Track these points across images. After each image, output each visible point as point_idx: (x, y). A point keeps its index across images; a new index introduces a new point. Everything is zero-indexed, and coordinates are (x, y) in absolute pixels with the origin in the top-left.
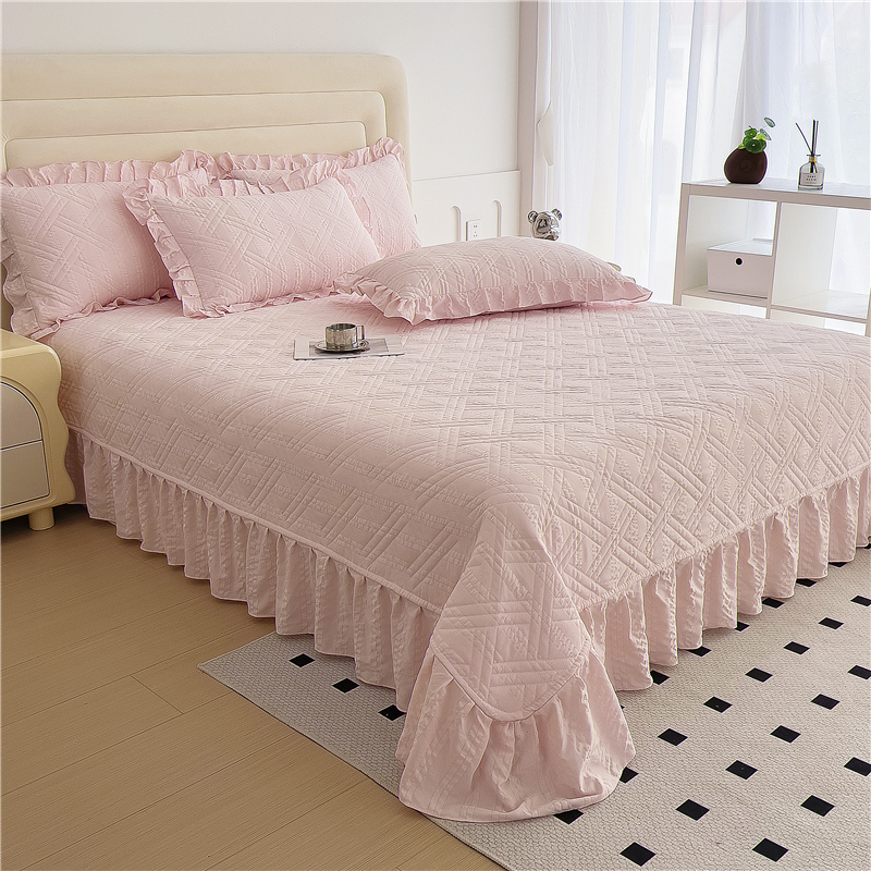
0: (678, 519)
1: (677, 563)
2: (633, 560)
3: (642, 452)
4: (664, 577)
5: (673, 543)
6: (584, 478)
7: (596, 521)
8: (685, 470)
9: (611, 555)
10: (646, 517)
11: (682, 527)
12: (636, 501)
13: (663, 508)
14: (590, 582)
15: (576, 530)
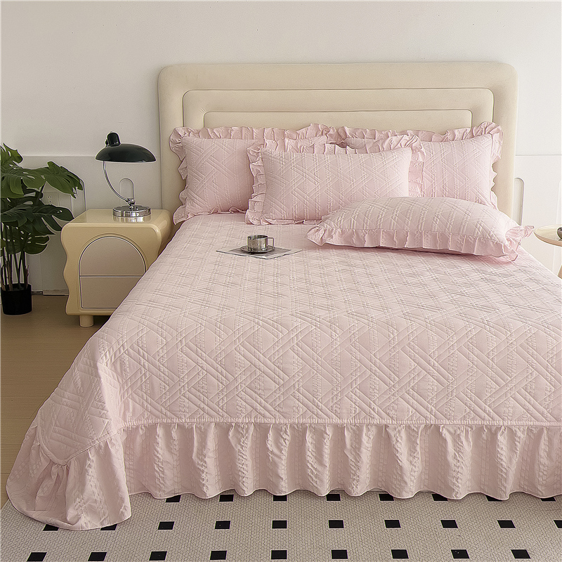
0: (255, 392)
2: (202, 405)
4: (240, 430)
5: (250, 408)
8: (263, 358)
9: (180, 395)
10: (217, 379)
11: (259, 399)
12: (207, 366)
13: (236, 379)
14: (160, 407)
15: (143, 369)
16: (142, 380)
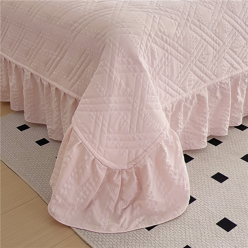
0: (234, 51)
1: (231, 78)
2: (202, 75)
3: (212, 8)
5: (229, 66)
6: (173, 21)
7: (180, 49)
8: (239, 21)
9: (189, 70)
10: (213, 48)
11: (236, 56)
12: (207, 38)
13: (224, 44)
14: (176, 87)
15: (166, 53)
16: (165, 64)
